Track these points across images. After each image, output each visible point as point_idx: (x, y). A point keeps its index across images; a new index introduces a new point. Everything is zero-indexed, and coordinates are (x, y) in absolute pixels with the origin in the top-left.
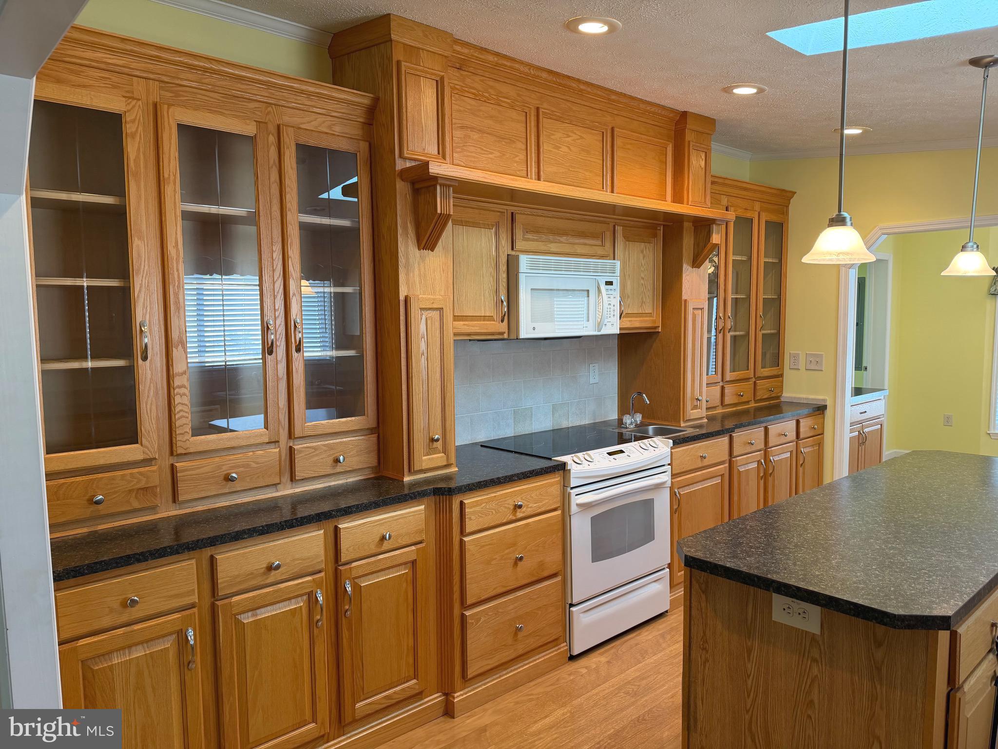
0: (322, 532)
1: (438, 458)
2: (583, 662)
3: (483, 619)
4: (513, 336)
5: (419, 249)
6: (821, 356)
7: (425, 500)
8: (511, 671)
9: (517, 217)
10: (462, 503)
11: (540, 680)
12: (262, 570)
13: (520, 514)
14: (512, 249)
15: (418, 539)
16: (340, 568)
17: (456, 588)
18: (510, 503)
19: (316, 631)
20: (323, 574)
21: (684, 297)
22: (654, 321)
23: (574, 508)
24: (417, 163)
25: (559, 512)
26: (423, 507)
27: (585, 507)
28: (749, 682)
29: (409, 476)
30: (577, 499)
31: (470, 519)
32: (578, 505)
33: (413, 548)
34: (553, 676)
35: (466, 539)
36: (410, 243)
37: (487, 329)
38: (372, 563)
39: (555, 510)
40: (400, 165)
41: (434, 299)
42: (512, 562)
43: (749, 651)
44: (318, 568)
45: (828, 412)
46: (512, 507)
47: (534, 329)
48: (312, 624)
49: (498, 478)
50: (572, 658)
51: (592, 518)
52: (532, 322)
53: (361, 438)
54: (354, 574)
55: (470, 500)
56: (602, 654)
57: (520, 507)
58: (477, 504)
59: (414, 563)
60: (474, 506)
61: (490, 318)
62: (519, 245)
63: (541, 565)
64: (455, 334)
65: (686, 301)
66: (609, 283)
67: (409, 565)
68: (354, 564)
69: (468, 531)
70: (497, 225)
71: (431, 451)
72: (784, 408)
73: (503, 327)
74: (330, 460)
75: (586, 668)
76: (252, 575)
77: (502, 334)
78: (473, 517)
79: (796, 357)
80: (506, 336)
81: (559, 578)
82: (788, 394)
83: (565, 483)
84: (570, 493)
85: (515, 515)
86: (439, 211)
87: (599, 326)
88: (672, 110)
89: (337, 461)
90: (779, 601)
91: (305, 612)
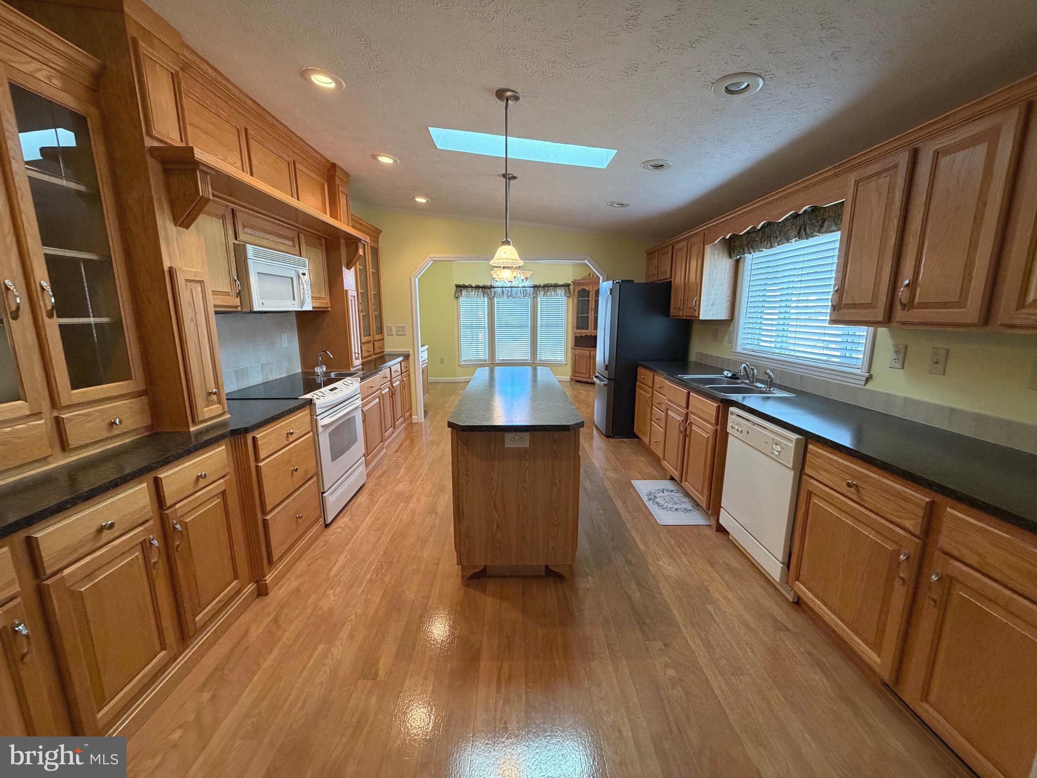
0: (145, 485)
1: (215, 409)
2: (334, 526)
3: (278, 518)
4: (246, 310)
5: (176, 225)
6: (404, 327)
7: (224, 442)
8: (297, 547)
9: (238, 214)
10: (254, 438)
11: (313, 547)
12: (92, 536)
13: (291, 439)
14: (236, 239)
15: (225, 473)
16: (166, 512)
17: (257, 502)
18: (284, 432)
19: (154, 572)
20: (151, 522)
21: (345, 288)
22: (327, 303)
23: (320, 429)
24: (164, 145)
25: (311, 434)
26: (224, 447)
27: (325, 427)
28: (493, 483)
29: (193, 426)
30: (323, 422)
31: (262, 449)
32: (322, 426)
33: (221, 481)
34: (321, 541)
35: (261, 464)
36: (167, 218)
37: (226, 302)
38: (192, 501)
39: (308, 433)
40: (149, 143)
41: (196, 272)
42: (290, 473)
43: (493, 467)
44: (146, 517)
45: (411, 358)
46: (285, 435)
47: (263, 304)
48: (148, 567)
49: (276, 416)
50: (327, 526)
51: (329, 434)
52: (261, 299)
53: (129, 401)
54: (179, 514)
55: (259, 435)
56: (342, 517)
57: (292, 434)
58: (264, 436)
59: (223, 493)
60: (263, 439)
61: (227, 294)
62: (242, 236)
63: (306, 472)
64: (215, 306)
65: (346, 290)
66: (304, 274)
67: (221, 496)
68: (178, 506)
69: (262, 458)
70: (223, 217)
71: (209, 403)
72: (387, 358)
73: (237, 302)
74: (104, 425)
75: (339, 528)
76: (82, 543)
77: (237, 307)
78: (263, 447)
79: (390, 328)
80: (239, 309)
81: (315, 478)
82: (387, 350)
83: (313, 414)
84: (316, 420)
85: (288, 440)
86: (201, 194)
87: (302, 304)
88: (328, 161)
89: (113, 424)
90: (508, 436)
91: (141, 561)
